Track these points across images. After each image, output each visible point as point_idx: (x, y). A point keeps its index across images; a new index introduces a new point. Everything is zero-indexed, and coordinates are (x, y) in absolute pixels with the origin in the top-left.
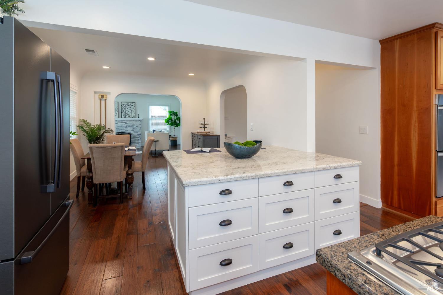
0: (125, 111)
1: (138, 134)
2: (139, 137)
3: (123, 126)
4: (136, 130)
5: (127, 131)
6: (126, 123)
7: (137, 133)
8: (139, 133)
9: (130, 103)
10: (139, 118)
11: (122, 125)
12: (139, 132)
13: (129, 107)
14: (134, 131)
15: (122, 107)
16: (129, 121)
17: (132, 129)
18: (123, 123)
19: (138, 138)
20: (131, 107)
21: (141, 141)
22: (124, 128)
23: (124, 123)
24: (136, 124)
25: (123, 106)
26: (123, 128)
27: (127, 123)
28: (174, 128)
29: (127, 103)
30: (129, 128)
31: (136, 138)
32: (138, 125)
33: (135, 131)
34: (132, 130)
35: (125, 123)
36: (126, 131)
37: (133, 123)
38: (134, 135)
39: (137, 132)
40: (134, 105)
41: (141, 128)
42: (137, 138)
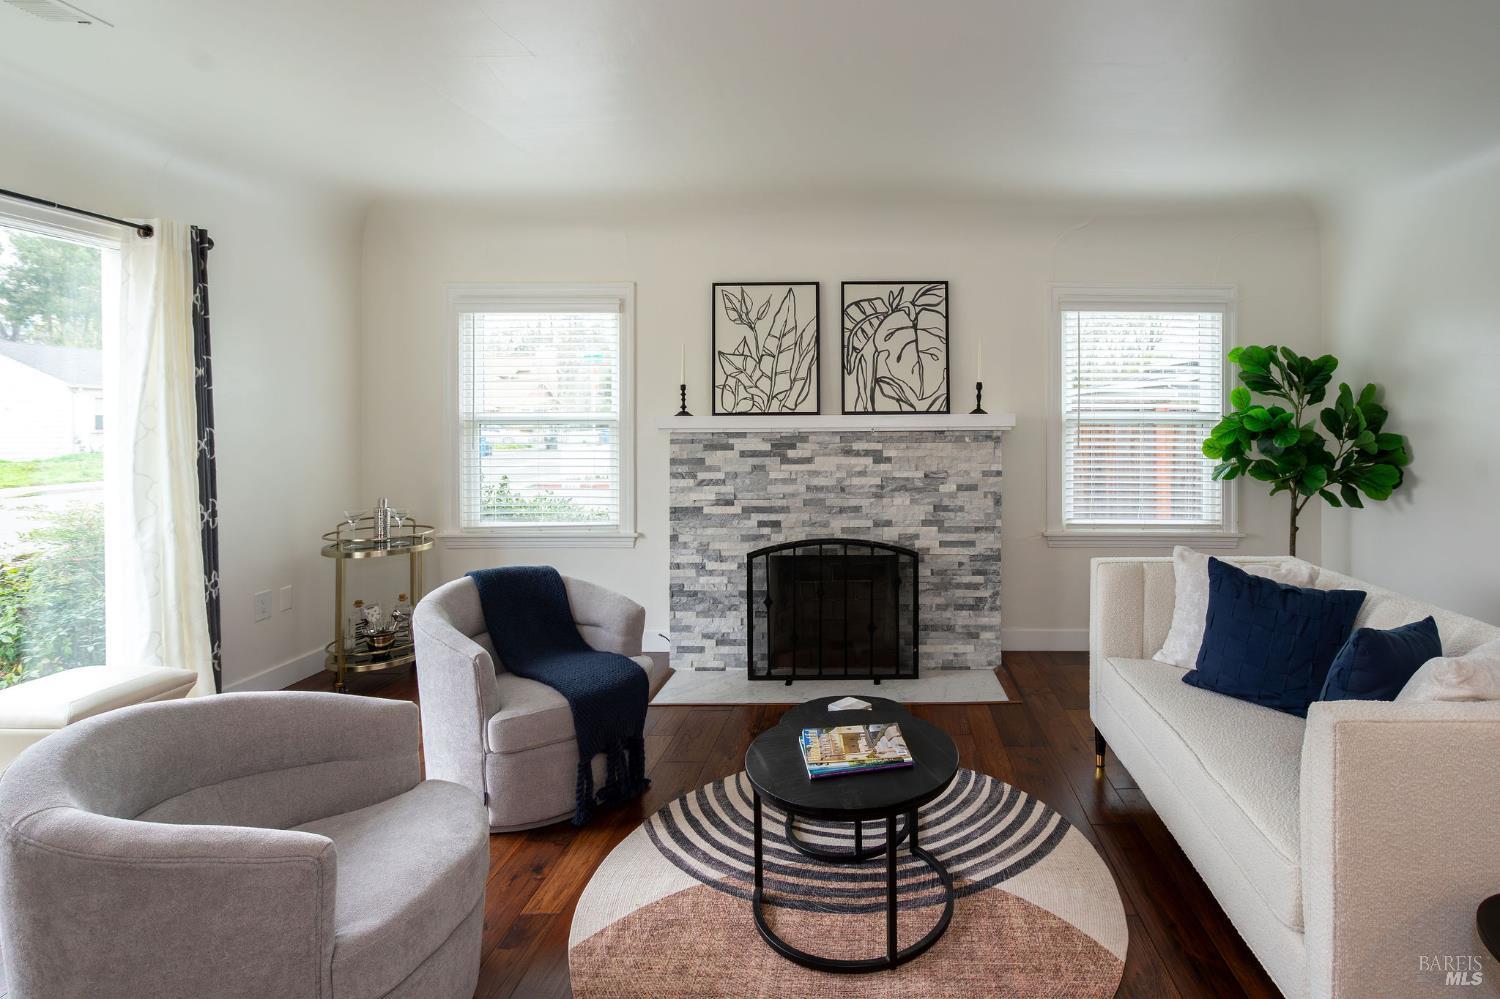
0: (868, 352)
1: (973, 558)
2: (979, 579)
3: (856, 481)
4: (959, 519)
5: (888, 523)
6: (879, 458)
7: (971, 544)
8: (985, 543)
9: (910, 291)
10: (978, 411)
11: (851, 474)
12: (983, 535)
13: (898, 319)
14: (940, 525)
15: (849, 324)
16: (901, 439)
17: (923, 510)
18: (853, 460)
19: (976, 587)
20: (915, 327)
21: (995, 619)
22: (865, 503)
23: (867, 453)
24: (964, 466)
25: (853, 311)
26: (853, 502)
27: (888, 460)
28: (1295, 512)
29: (883, 291)
30: (902, 500)
31: (960, 593)
32: (975, 476)
33: (948, 530)
34: (925, 523)
35: (869, 460)
36: (877, 524)
37: (938, 455)
38: (940, 564)
39: (965, 537)
40: (942, 308)
41: (998, 502)
42: (969, 586)
